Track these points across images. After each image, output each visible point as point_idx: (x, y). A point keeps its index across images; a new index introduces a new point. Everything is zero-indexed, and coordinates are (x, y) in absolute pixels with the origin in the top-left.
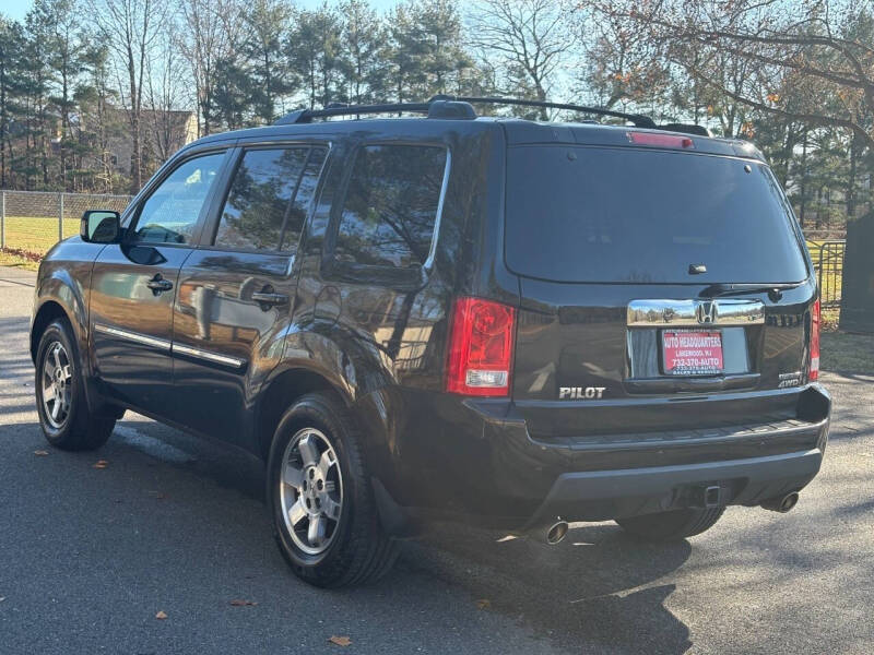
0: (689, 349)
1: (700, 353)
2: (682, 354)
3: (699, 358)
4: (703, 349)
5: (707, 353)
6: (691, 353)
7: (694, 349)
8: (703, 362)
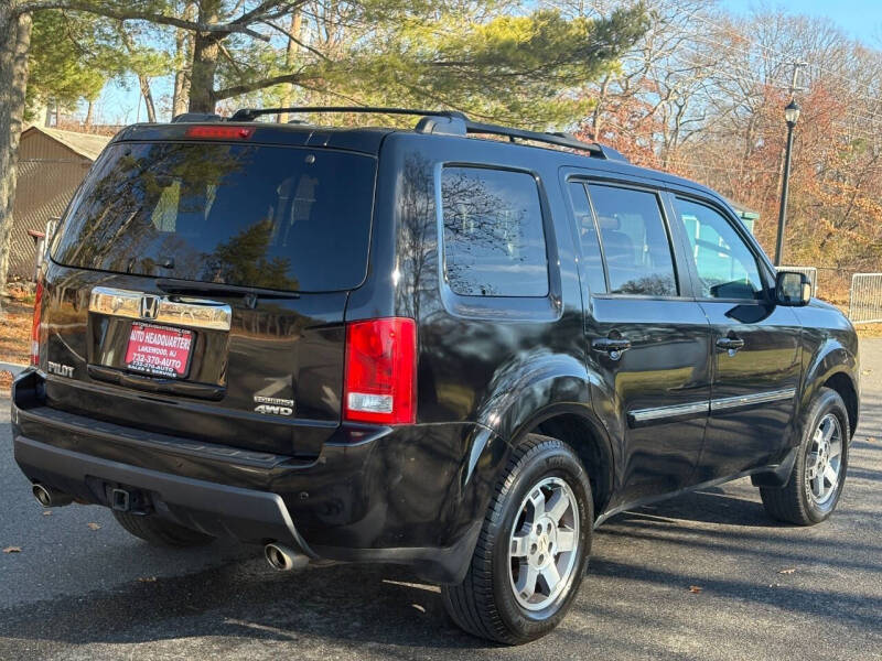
0: (154, 346)
1: (164, 352)
2: (144, 349)
3: (161, 357)
4: (169, 349)
5: (171, 354)
6: (154, 350)
7: (160, 347)
8: (164, 362)
